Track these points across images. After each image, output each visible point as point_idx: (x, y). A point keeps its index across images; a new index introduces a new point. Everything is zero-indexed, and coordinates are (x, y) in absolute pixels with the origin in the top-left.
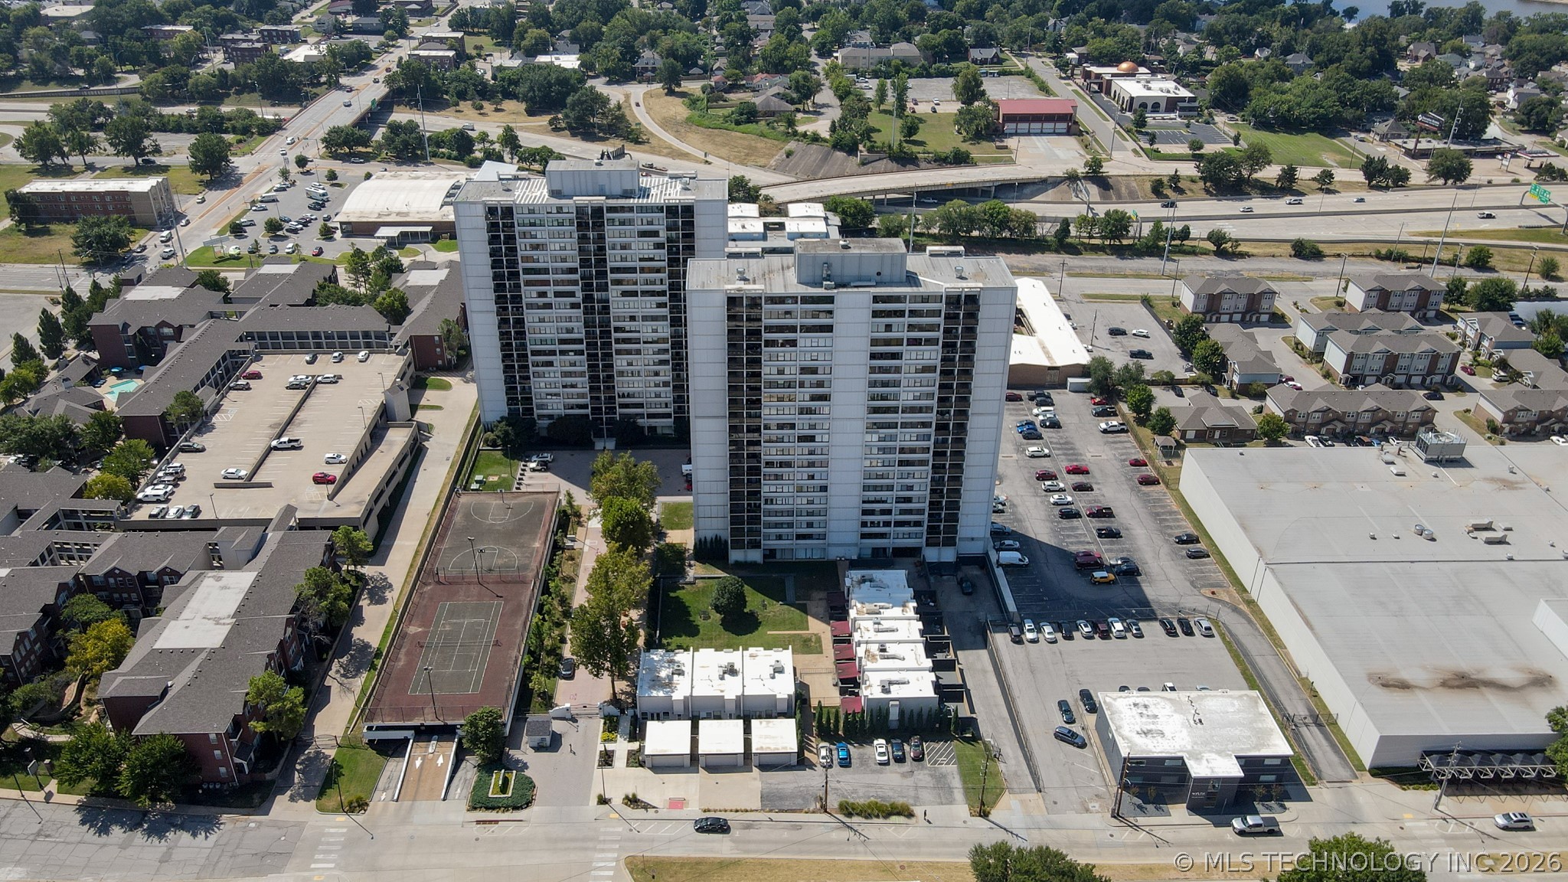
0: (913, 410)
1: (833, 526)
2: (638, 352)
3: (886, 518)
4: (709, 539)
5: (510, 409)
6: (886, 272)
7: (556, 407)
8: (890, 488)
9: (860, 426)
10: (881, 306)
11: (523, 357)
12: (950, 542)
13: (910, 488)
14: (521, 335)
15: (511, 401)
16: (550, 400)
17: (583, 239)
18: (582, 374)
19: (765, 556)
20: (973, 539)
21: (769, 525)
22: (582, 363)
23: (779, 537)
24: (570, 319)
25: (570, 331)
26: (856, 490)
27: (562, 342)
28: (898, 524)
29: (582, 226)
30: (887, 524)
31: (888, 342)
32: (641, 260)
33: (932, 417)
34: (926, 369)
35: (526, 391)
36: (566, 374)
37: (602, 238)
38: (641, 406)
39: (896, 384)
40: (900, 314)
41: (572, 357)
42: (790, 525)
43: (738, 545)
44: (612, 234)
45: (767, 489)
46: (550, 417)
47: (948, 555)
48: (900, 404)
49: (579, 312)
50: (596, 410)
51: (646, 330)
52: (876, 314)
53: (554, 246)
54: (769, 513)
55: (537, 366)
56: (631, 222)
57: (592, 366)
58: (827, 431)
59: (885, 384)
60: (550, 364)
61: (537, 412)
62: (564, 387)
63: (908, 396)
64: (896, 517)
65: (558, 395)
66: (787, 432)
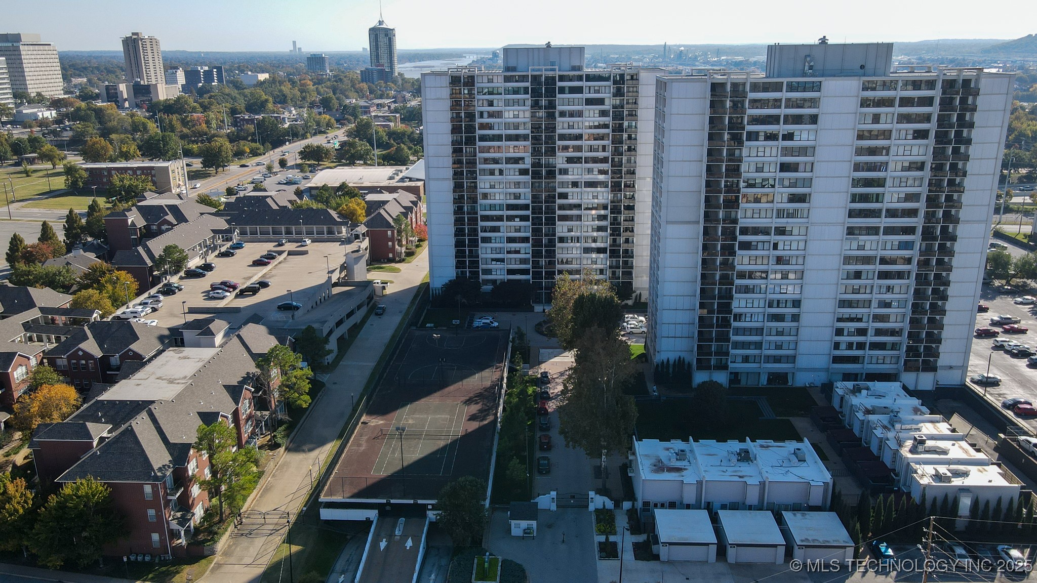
0: (892, 213)
1: (803, 347)
2: (579, 218)
3: (861, 339)
4: (671, 362)
5: (457, 274)
6: (870, 66)
7: (499, 274)
8: (868, 303)
9: (840, 231)
10: (870, 94)
11: (473, 221)
12: (933, 368)
13: (887, 305)
14: (473, 199)
15: (460, 265)
16: (494, 266)
17: (536, 105)
18: (525, 240)
19: (731, 382)
20: (951, 367)
21: (737, 345)
22: (526, 229)
23: (746, 359)
24: (517, 184)
25: (517, 196)
26: (830, 305)
27: (510, 207)
28: (875, 346)
29: (536, 93)
30: (861, 346)
31: (871, 135)
32: (587, 127)
33: (918, 222)
34: (914, 166)
35: (474, 255)
36: (511, 240)
37: (551, 105)
38: (578, 272)
39: (881, 183)
40: (888, 102)
41: (517, 223)
42: (758, 345)
43: (703, 365)
45: (739, 303)
46: (494, 282)
47: (926, 381)
48: (885, 206)
49: (528, 178)
50: (537, 275)
51: (587, 197)
52: (865, 103)
53: (509, 115)
54: (737, 331)
55: (485, 231)
56: (579, 90)
57: (536, 232)
58: (804, 238)
59: (868, 183)
60: (496, 229)
61: (482, 277)
62: (508, 252)
63: (892, 197)
64: (871, 338)
65: (502, 260)
66: (761, 238)
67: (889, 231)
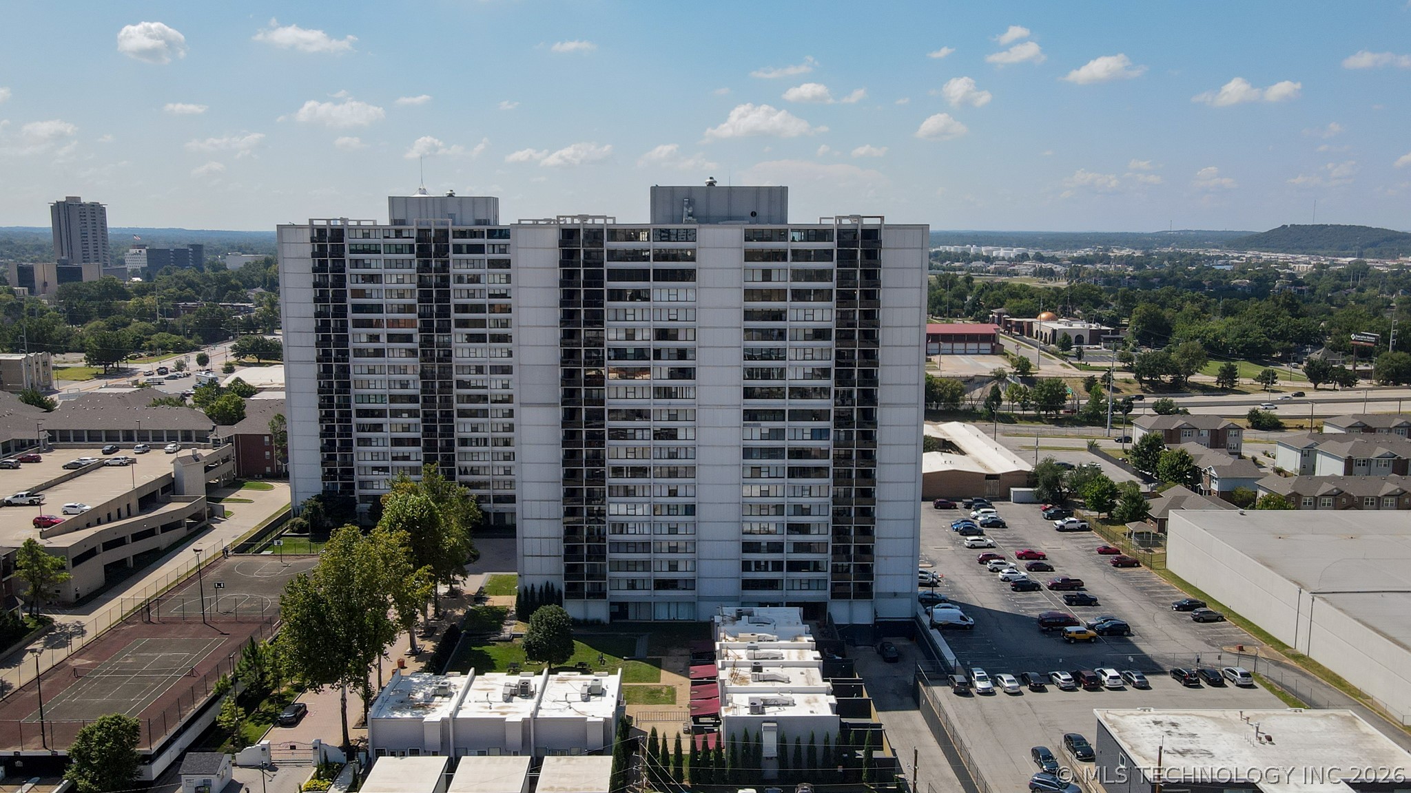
0: (802, 393)
1: (705, 568)
2: (485, 413)
3: (776, 556)
4: (537, 590)
5: (325, 485)
6: (763, 212)
7: (384, 487)
8: (780, 509)
9: (736, 416)
10: (756, 245)
11: (346, 417)
12: (865, 592)
13: (806, 511)
14: (345, 387)
15: (329, 475)
16: (375, 477)
17: (425, 267)
18: (415, 442)
19: (613, 615)
20: (895, 594)
21: (617, 565)
22: (415, 427)
23: (632, 585)
24: (404, 369)
25: (404, 385)
27: (394, 399)
28: (794, 566)
29: (423, 251)
30: (777, 566)
31: (767, 295)
32: (491, 296)
33: (829, 405)
34: (820, 334)
35: (348, 462)
36: (397, 442)
37: (444, 268)
38: (485, 484)
39: (779, 355)
40: (780, 256)
41: (405, 420)
42: (646, 566)
43: (574, 592)
44: (459, 266)
45: (616, 508)
47: (862, 613)
48: (786, 383)
49: (416, 361)
52: (750, 256)
53: (391, 279)
54: (617, 546)
55: (363, 431)
56: (479, 249)
57: (429, 430)
58: (692, 423)
59: (768, 355)
60: (378, 428)
61: (358, 492)
62: (394, 459)
63: (796, 372)
64: (788, 556)
65: (385, 469)
66: (638, 423)
67: (796, 415)
